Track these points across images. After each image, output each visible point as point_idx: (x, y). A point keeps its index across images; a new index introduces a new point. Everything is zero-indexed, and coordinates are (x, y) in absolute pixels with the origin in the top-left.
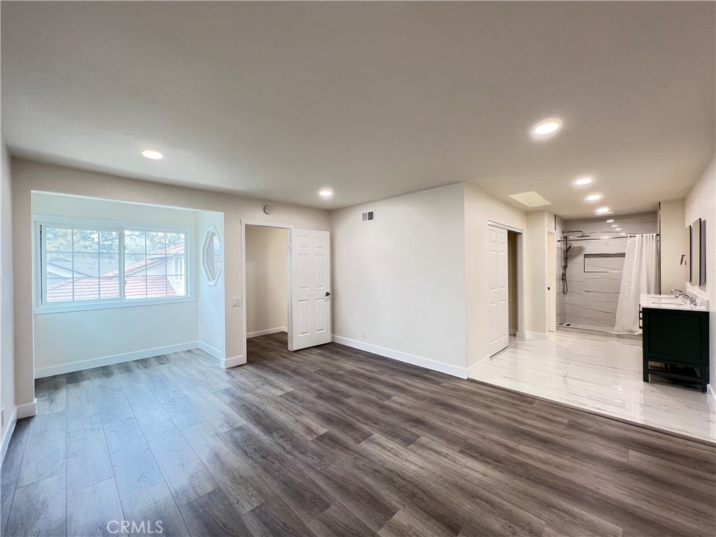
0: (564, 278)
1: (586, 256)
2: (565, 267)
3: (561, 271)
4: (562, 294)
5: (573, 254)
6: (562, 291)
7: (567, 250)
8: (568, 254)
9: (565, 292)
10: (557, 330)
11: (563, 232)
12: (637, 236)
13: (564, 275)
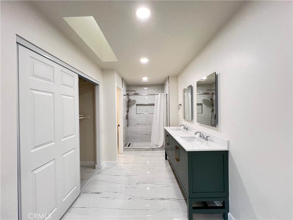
0: (127, 118)
1: (137, 105)
2: (128, 111)
3: (126, 114)
4: (127, 127)
5: (132, 104)
6: (127, 125)
7: (129, 101)
8: (129, 104)
9: (128, 125)
10: (124, 151)
11: (127, 91)
12: (159, 94)
13: (127, 116)
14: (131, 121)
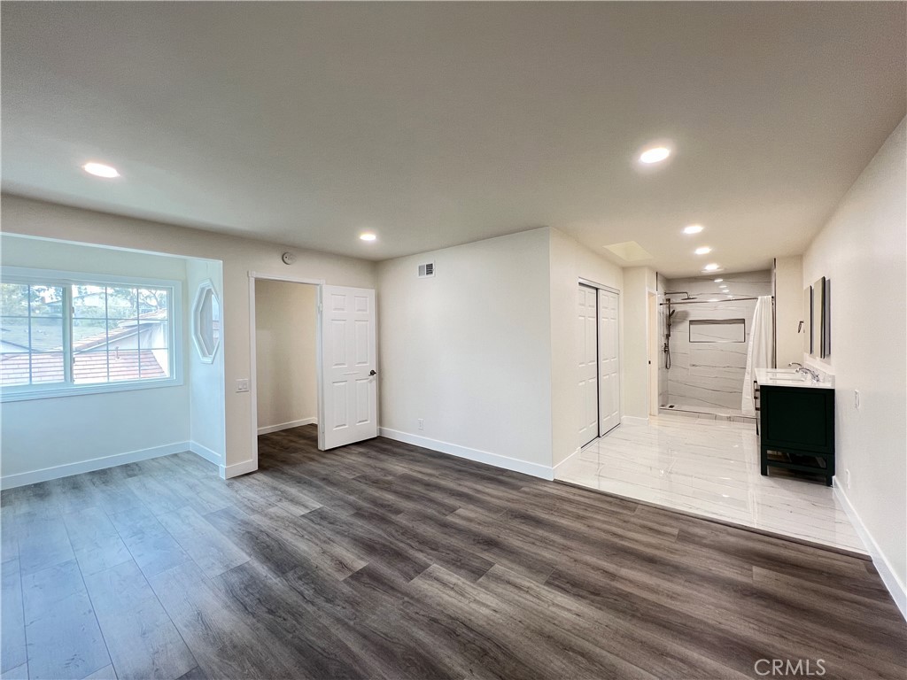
0: (666, 349)
1: (692, 322)
2: (668, 336)
3: (663, 341)
4: (664, 369)
5: (676, 320)
6: (664, 365)
7: (670, 315)
8: (671, 320)
9: (668, 366)
10: (659, 413)
11: (666, 294)
13: (666, 346)
14: (676, 359)
